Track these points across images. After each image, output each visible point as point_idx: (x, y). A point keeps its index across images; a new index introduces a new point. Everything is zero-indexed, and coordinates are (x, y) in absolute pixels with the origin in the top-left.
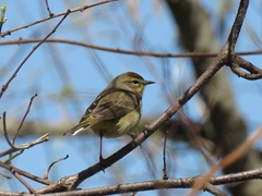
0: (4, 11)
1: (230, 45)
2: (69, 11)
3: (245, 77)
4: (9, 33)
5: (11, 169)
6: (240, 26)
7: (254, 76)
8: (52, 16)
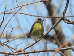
0: (6, 5)
1: (63, 15)
2: (23, 6)
3: (67, 23)
4: (7, 11)
5: (7, 46)
6: (66, 10)
7: (69, 23)
8: (18, 7)
